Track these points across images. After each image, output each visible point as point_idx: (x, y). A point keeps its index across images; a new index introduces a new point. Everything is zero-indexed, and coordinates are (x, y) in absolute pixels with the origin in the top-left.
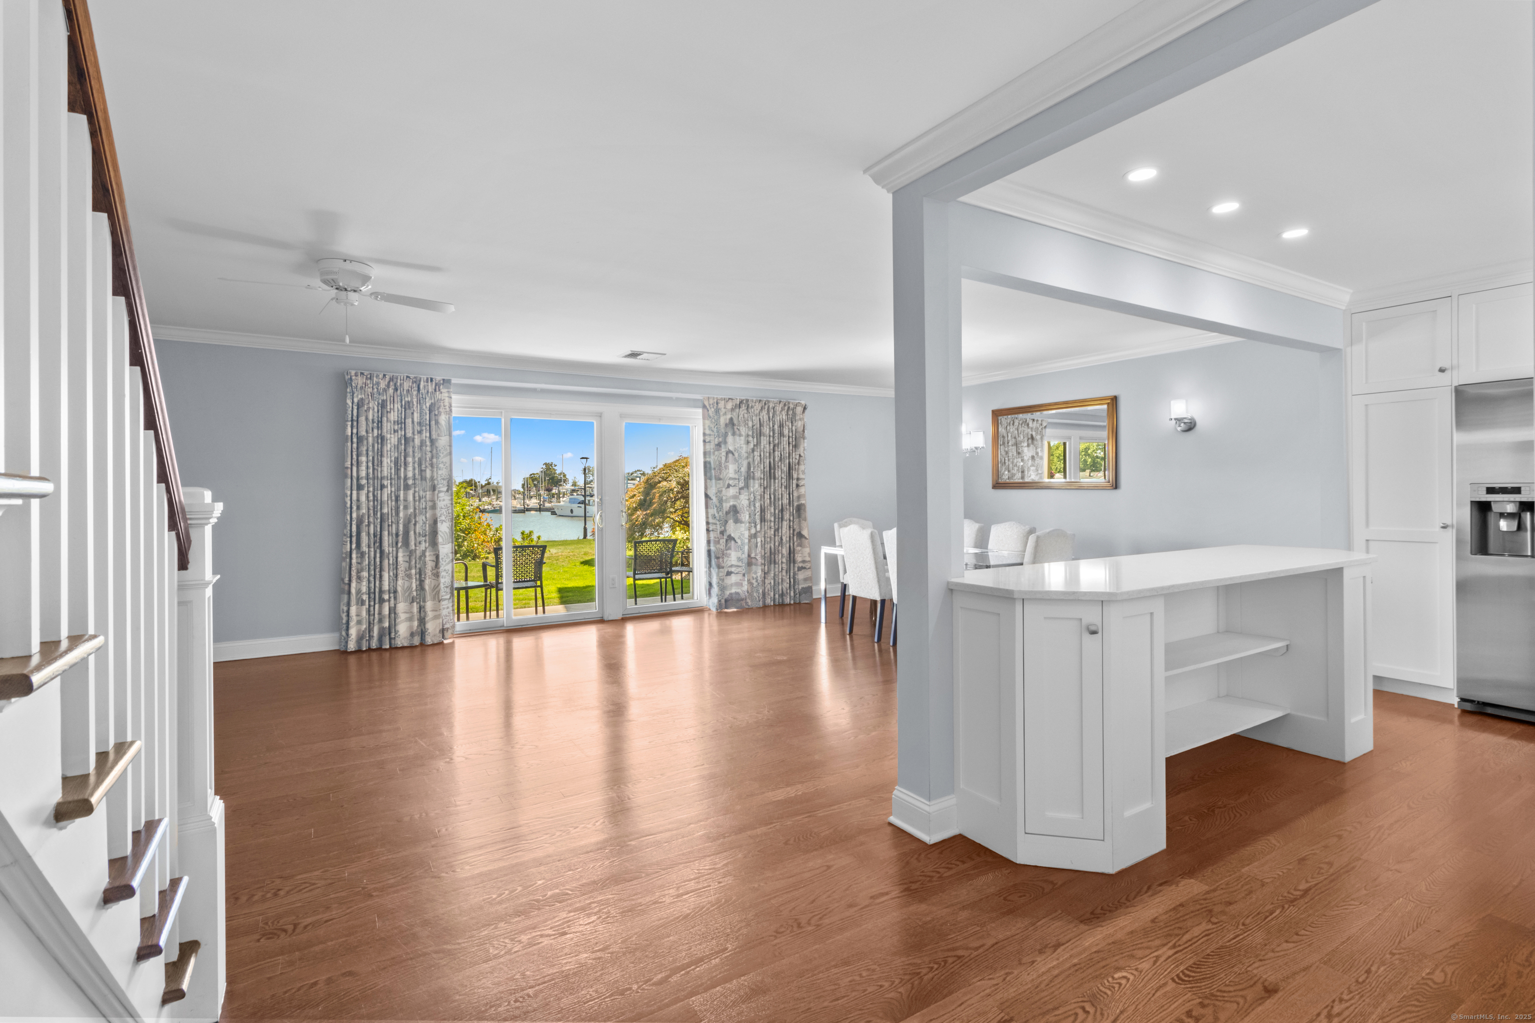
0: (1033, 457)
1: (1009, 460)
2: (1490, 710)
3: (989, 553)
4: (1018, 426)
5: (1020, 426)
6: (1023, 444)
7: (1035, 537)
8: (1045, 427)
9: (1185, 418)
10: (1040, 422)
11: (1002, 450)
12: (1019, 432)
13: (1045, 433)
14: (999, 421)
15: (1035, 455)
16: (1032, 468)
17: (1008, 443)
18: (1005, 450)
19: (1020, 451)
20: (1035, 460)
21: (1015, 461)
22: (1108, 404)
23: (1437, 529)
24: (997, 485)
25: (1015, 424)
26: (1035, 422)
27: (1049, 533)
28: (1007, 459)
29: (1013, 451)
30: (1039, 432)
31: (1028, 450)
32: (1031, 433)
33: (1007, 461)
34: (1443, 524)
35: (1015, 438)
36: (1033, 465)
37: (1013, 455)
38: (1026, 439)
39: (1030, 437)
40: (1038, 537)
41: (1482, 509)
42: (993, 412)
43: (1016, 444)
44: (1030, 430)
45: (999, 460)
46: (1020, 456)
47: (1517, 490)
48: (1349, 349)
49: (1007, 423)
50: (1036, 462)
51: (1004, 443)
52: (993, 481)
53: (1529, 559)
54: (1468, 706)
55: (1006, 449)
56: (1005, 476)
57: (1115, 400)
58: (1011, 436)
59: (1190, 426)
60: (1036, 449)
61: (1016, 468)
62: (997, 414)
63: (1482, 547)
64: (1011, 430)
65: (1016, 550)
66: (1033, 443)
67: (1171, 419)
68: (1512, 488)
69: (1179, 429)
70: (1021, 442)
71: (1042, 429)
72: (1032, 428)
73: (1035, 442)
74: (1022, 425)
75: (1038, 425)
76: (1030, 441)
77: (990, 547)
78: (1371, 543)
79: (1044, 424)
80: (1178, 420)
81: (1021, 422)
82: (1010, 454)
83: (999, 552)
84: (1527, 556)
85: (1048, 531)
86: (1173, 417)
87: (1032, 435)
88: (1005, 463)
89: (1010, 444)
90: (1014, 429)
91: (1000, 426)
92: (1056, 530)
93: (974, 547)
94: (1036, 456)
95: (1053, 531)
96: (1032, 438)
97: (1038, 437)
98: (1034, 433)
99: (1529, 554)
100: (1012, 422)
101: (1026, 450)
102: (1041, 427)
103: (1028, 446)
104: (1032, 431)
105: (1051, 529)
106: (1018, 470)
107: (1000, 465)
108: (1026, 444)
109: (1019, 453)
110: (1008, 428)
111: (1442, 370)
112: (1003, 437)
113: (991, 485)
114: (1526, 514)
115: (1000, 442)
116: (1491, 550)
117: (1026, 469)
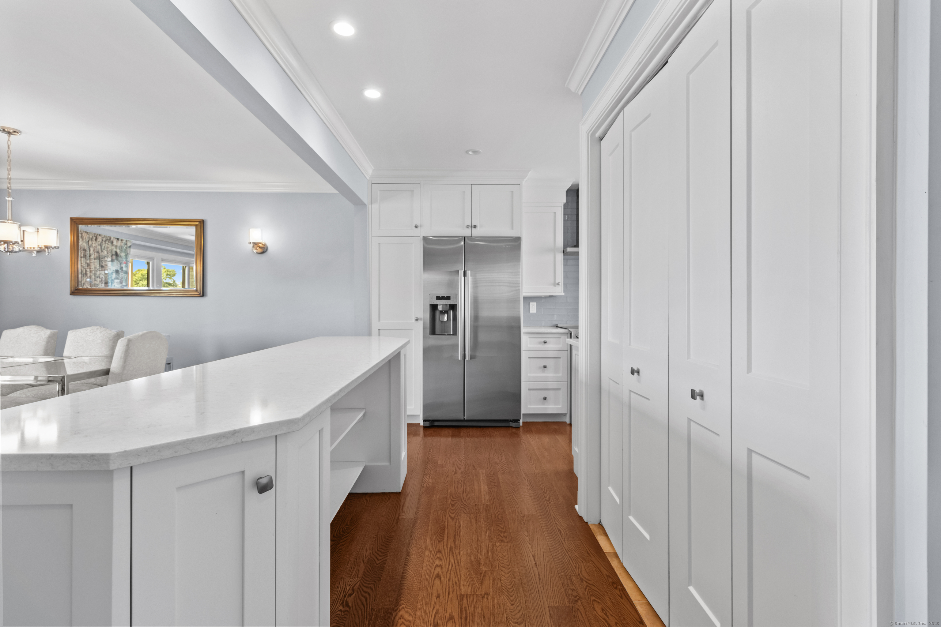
0: (117, 272)
1: (91, 272)
2: (436, 424)
3: (65, 361)
4: (102, 242)
5: (104, 242)
6: (106, 259)
7: (126, 340)
8: (130, 247)
9: (260, 243)
10: (124, 242)
11: (82, 263)
12: (103, 248)
13: (130, 251)
14: (80, 235)
15: (119, 269)
16: (116, 281)
17: (90, 256)
18: (86, 263)
19: (103, 264)
20: (119, 274)
21: (98, 273)
22: (196, 225)
23: (413, 321)
24: (76, 292)
25: (98, 240)
26: (120, 241)
27: (142, 336)
28: (88, 270)
29: (95, 264)
30: (124, 250)
31: (112, 265)
32: (115, 250)
33: (88, 273)
34: (416, 318)
35: (98, 252)
36: (117, 278)
37: (95, 268)
38: (110, 255)
39: (114, 253)
40: (129, 341)
41: (434, 307)
42: (72, 219)
43: (99, 258)
44: (114, 247)
45: (80, 271)
46: (103, 269)
47: (448, 298)
48: (370, 206)
49: (89, 238)
50: (120, 276)
51: (85, 256)
52: (71, 287)
53: (452, 336)
54: (428, 424)
55: (88, 262)
56: (86, 283)
57: (202, 223)
58: (94, 250)
59: (263, 250)
60: (121, 264)
61: (98, 280)
62: (75, 222)
63: (433, 332)
64: (94, 245)
65: (100, 354)
66: (117, 259)
67: (250, 243)
68: (447, 296)
69: (255, 251)
70: (105, 257)
71: (126, 248)
72: (116, 246)
73: (120, 259)
74: (105, 241)
75: (123, 244)
76: (114, 257)
77: (66, 353)
78: (381, 331)
79: (129, 244)
80: (255, 244)
81: (104, 239)
82: (93, 267)
83: (79, 358)
84: (451, 334)
85: (140, 333)
86: (252, 241)
87: (116, 253)
88: (86, 274)
89: (92, 257)
90: (97, 244)
91: (80, 240)
92: (150, 332)
93: (44, 356)
94: (120, 271)
95: (147, 333)
96: (116, 254)
97: (123, 255)
98: (118, 251)
99: (452, 333)
100: (95, 238)
101: (109, 264)
102: (126, 246)
103: (112, 261)
104: (116, 248)
105: (145, 332)
106: (101, 281)
107: (80, 276)
108: (109, 259)
109: (102, 267)
110: (90, 242)
111: (416, 227)
112: (85, 250)
113: (68, 291)
114: (451, 311)
115: (81, 253)
116: (437, 333)
117: (110, 281)
